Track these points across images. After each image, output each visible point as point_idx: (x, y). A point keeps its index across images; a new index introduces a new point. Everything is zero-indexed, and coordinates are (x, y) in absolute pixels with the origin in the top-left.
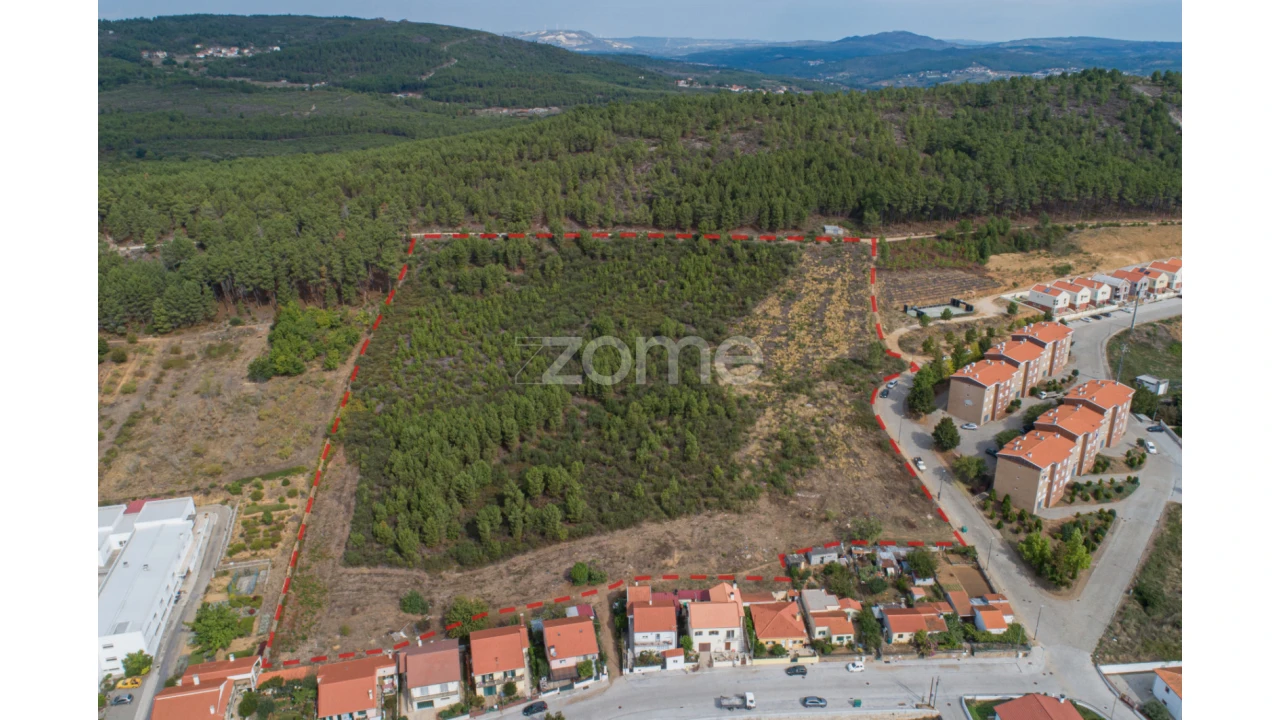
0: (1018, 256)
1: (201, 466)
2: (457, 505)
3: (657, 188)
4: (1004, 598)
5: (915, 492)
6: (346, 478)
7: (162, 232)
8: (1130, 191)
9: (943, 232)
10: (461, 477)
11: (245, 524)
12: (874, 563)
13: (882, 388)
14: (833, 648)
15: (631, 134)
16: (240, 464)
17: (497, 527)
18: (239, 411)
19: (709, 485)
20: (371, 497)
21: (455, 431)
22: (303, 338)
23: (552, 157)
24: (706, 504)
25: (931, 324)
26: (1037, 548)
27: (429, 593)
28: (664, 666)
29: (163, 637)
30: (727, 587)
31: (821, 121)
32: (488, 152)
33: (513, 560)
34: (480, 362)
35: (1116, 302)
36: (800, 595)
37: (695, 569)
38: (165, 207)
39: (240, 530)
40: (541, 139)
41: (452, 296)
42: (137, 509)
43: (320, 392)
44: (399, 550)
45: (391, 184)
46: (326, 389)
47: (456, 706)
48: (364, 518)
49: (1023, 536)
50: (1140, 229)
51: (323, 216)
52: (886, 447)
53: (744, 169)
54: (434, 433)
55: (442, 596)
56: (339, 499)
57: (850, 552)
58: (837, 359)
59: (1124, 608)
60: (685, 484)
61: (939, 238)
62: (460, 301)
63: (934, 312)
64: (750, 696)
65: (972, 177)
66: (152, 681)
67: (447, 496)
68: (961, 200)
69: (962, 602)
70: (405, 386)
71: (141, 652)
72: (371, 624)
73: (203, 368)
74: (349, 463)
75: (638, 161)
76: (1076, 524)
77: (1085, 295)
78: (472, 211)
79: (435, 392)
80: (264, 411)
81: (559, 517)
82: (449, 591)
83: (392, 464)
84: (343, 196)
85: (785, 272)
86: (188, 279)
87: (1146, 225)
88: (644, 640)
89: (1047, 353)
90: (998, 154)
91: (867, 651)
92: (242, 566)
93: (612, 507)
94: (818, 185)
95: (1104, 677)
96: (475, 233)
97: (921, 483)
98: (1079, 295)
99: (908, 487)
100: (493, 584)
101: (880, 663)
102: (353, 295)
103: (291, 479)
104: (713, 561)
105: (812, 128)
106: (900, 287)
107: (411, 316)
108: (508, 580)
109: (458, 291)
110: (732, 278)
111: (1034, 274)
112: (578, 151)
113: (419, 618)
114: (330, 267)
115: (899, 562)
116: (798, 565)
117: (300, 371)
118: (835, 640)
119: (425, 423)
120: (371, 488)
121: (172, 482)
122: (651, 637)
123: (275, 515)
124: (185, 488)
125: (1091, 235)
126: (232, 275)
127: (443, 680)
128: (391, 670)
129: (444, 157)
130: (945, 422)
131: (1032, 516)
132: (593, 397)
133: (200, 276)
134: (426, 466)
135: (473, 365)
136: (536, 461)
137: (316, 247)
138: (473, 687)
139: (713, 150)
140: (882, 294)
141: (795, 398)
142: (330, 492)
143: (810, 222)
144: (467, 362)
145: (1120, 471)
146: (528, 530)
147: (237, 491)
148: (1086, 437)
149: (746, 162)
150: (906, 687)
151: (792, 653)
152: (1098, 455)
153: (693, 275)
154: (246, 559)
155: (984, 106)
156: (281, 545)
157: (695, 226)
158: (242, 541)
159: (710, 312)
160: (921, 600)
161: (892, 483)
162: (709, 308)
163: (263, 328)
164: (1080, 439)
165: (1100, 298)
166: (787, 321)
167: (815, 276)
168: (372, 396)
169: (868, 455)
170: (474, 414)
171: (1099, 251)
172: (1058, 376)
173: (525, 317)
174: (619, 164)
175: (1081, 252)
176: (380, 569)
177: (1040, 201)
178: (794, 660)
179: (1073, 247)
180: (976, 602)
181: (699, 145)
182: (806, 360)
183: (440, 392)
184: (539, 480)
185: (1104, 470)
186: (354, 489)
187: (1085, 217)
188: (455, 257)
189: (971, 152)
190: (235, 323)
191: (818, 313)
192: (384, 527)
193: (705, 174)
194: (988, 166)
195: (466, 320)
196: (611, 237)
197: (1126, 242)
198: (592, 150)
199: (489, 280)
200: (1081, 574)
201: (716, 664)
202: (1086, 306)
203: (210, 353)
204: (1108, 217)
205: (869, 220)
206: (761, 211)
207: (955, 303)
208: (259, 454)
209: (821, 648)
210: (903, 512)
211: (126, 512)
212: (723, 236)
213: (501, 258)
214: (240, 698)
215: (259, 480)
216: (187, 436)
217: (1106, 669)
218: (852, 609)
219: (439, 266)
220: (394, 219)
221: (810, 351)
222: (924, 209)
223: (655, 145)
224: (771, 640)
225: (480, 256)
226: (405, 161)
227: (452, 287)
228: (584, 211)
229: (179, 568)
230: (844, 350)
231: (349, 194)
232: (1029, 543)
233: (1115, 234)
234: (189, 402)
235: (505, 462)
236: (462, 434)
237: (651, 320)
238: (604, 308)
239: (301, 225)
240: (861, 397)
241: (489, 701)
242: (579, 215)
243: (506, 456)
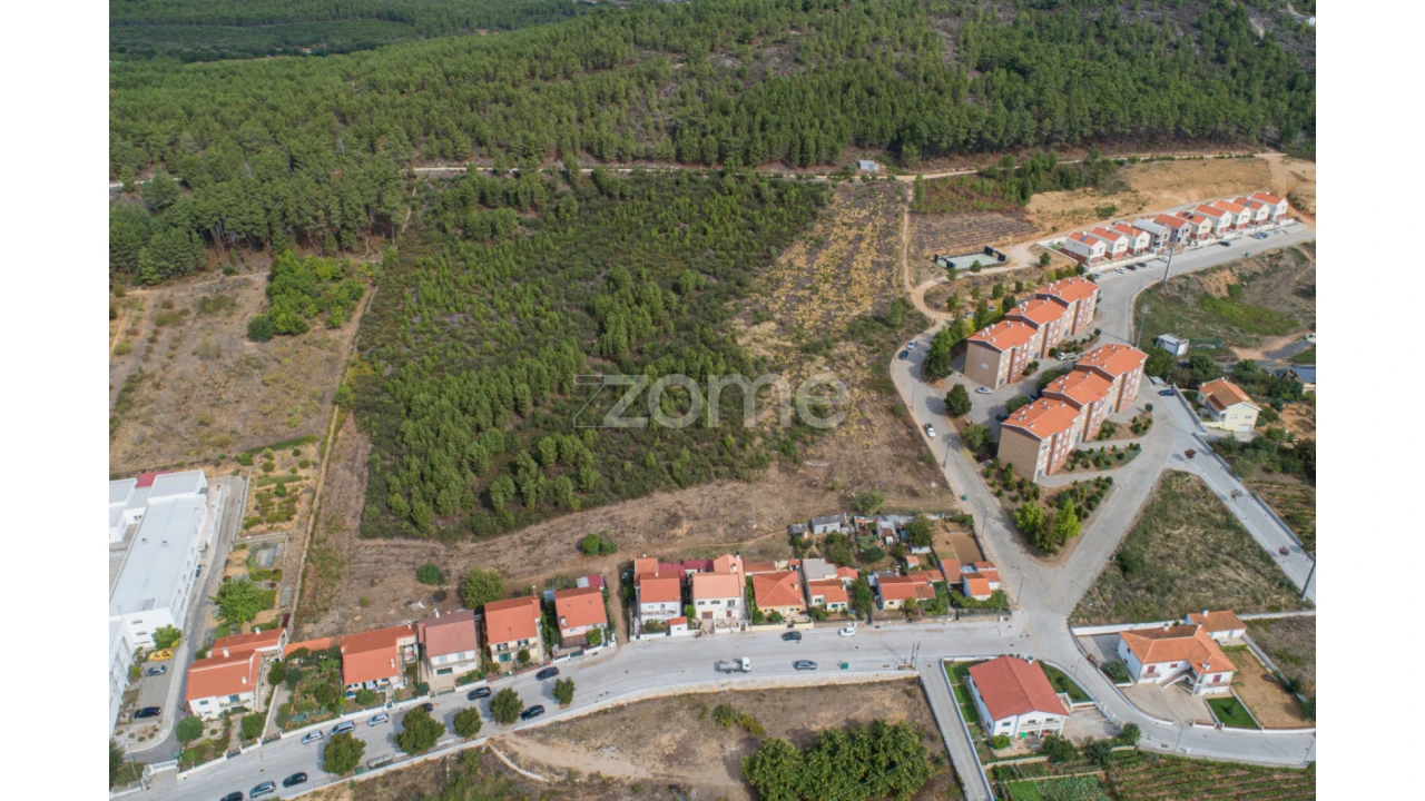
0: (1062, 194)
1: (209, 436)
2: (471, 475)
3: (681, 117)
4: (993, 566)
5: (922, 459)
6: (358, 447)
7: (139, 167)
8: (1188, 120)
9: (984, 167)
10: (473, 448)
11: (258, 496)
12: (875, 532)
13: (902, 349)
14: (827, 614)
15: (655, 47)
16: (248, 433)
17: (511, 498)
18: (242, 374)
19: (721, 454)
20: (384, 468)
21: (466, 398)
22: (304, 293)
23: (567, 76)
24: (717, 473)
25: (959, 276)
26: (1030, 517)
27: (445, 563)
28: (668, 634)
29: (189, 610)
30: (730, 559)
31: (864, 33)
32: (496, 71)
33: (527, 530)
34: (491, 319)
35: (1156, 249)
36: (801, 563)
37: (701, 538)
38: (140, 138)
39: (254, 502)
40: (556, 54)
41: (460, 243)
42: (149, 483)
43: (325, 354)
44: (415, 523)
45: (390, 110)
46: (331, 350)
47: (474, 672)
48: (378, 490)
49: (1020, 504)
50: (1195, 163)
51: (316, 151)
52: (898, 411)
53: (775, 95)
54: (445, 402)
55: (458, 567)
56: (352, 469)
57: (852, 522)
58: (859, 317)
59: (1104, 574)
60: (697, 452)
61: (980, 174)
62: (469, 250)
63: (963, 263)
64: (746, 661)
65: (1022, 103)
66: (182, 653)
67: (460, 466)
68: (1006, 131)
69: (954, 569)
70: (413, 345)
71: (170, 626)
72: (391, 596)
73: (199, 325)
74: (359, 431)
75: (661, 82)
76: (1072, 492)
77: (1122, 242)
78: (480, 143)
79: (445, 352)
80: (267, 378)
81: (571, 488)
82: (465, 562)
83: (403, 433)
84: (337, 124)
85: (814, 215)
86: (176, 226)
87: (1202, 158)
88: (649, 609)
89: (1069, 313)
90: (1052, 78)
91: (860, 618)
92: (260, 539)
93: (624, 474)
94: (855, 115)
95: (1075, 638)
96: (482, 169)
97: (929, 451)
98: (1116, 243)
99: (916, 454)
100: (507, 555)
101: (871, 628)
102: (355, 242)
103: (302, 449)
104: (720, 531)
105: (854, 42)
106: (932, 233)
107: (418, 266)
108: (522, 550)
109: (466, 237)
110: (758, 222)
111: (1077, 217)
112: (596, 68)
113: (436, 588)
114: (328, 213)
115: (898, 531)
116: (801, 534)
117: (302, 329)
118: (829, 608)
119: (436, 388)
120: (384, 458)
121: (181, 453)
122: (657, 607)
123: (289, 486)
124: (195, 459)
125: (1141, 171)
126: (221, 220)
127: (461, 649)
128: (411, 639)
129: (447, 75)
130: (958, 389)
131: (1032, 484)
132: (609, 357)
133: (188, 223)
134: (438, 436)
135: (484, 323)
136: (549, 426)
137: (312, 190)
138: (489, 654)
139: (743, 70)
140: (913, 241)
141: (812, 360)
142: (342, 462)
143: (845, 154)
144: (477, 319)
145: (1126, 437)
146: (541, 500)
147: (248, 462)
148: (1091, 405)
149: (778, 87)
150: (892, 650)
151: (789, 620)
152: (1106, 422)
153: (717, 220)
154: (263, 533)
155: (1050, 8)
156: (296, 517)
157: (721, 160)
158: (257, 514)
159: (733, 262)
160: (915, 569)
161: (901, 451)
162: (732, 257)
163: (260, 278)
164: (1085, 407)
165: (1138, 246)
166: (811, 272)
167: (846, 220)
168: (379, 358)
169: (881, 421)
170: (485, 378)
171: (1148, 188)
172: (1080, 336)
173: (538, 268)
174: (641, 85)
175: (1129, 189)
176: (396, 541)
177: (1091, 133)
178: (790, 626)
179: (1122, 184)
180: (967, 570)
181: (728, 63)
182: (828, 317)
183: (451, 353)
184: (552, 449)
185: (1108, 437)
186: (367, 458)
187: (1139, 150)
188: (462, 199)
189: (1023, 72)
190: (229, 272)
191: (845, 264)
192: (398, 500)
193: (733, 100)
194: (1040, 91)
195: (476, 272)
196: (631, 174)
197: (1178, 178)
198: (611, 67)
199: (499, 226)
200: (1070, 541)
201: (717, 631)
202: (1123, 256)
203: (204, 307)
204: (1163, 148)
205: (907, 156)
206: (792, 145)
207: (988, 251)
208: (267, 423)
209: (816, 615)
210: (909, 481)
211: (137, 486)
212: (750, 173)
213: (512, 200)
214: (268, 669)
215: (269, 450)
216: (191, 403)
217: (1078, 631)
218: (849, 577)
219: (446, 209)
220: (395, 154)
221: (833, 306)
222: (966, 142)
223: (681, 61)
224: (769, 608)
225: (489, 197)
226: (404, 80)
227: (460, 232)
228: (600, 144)
229: (196, 542)
230: (867, 306)
231: (344, 121)
232: (1023, 511)
233: (1167, 169)
234: (188, 365)
235: (518, 428)
236: (473, 401)
237: (670, 271)
238: (621, 257)
239: (293, 163)
240: (879, 359)
241: (505, 667)
242: (596, 149)
243: (520, 422)
